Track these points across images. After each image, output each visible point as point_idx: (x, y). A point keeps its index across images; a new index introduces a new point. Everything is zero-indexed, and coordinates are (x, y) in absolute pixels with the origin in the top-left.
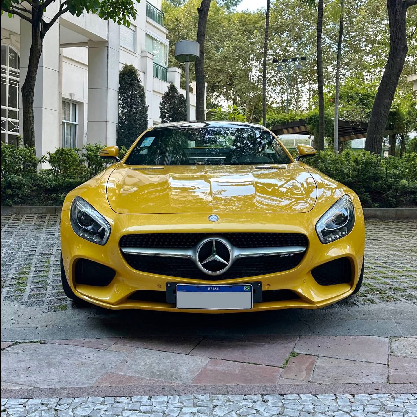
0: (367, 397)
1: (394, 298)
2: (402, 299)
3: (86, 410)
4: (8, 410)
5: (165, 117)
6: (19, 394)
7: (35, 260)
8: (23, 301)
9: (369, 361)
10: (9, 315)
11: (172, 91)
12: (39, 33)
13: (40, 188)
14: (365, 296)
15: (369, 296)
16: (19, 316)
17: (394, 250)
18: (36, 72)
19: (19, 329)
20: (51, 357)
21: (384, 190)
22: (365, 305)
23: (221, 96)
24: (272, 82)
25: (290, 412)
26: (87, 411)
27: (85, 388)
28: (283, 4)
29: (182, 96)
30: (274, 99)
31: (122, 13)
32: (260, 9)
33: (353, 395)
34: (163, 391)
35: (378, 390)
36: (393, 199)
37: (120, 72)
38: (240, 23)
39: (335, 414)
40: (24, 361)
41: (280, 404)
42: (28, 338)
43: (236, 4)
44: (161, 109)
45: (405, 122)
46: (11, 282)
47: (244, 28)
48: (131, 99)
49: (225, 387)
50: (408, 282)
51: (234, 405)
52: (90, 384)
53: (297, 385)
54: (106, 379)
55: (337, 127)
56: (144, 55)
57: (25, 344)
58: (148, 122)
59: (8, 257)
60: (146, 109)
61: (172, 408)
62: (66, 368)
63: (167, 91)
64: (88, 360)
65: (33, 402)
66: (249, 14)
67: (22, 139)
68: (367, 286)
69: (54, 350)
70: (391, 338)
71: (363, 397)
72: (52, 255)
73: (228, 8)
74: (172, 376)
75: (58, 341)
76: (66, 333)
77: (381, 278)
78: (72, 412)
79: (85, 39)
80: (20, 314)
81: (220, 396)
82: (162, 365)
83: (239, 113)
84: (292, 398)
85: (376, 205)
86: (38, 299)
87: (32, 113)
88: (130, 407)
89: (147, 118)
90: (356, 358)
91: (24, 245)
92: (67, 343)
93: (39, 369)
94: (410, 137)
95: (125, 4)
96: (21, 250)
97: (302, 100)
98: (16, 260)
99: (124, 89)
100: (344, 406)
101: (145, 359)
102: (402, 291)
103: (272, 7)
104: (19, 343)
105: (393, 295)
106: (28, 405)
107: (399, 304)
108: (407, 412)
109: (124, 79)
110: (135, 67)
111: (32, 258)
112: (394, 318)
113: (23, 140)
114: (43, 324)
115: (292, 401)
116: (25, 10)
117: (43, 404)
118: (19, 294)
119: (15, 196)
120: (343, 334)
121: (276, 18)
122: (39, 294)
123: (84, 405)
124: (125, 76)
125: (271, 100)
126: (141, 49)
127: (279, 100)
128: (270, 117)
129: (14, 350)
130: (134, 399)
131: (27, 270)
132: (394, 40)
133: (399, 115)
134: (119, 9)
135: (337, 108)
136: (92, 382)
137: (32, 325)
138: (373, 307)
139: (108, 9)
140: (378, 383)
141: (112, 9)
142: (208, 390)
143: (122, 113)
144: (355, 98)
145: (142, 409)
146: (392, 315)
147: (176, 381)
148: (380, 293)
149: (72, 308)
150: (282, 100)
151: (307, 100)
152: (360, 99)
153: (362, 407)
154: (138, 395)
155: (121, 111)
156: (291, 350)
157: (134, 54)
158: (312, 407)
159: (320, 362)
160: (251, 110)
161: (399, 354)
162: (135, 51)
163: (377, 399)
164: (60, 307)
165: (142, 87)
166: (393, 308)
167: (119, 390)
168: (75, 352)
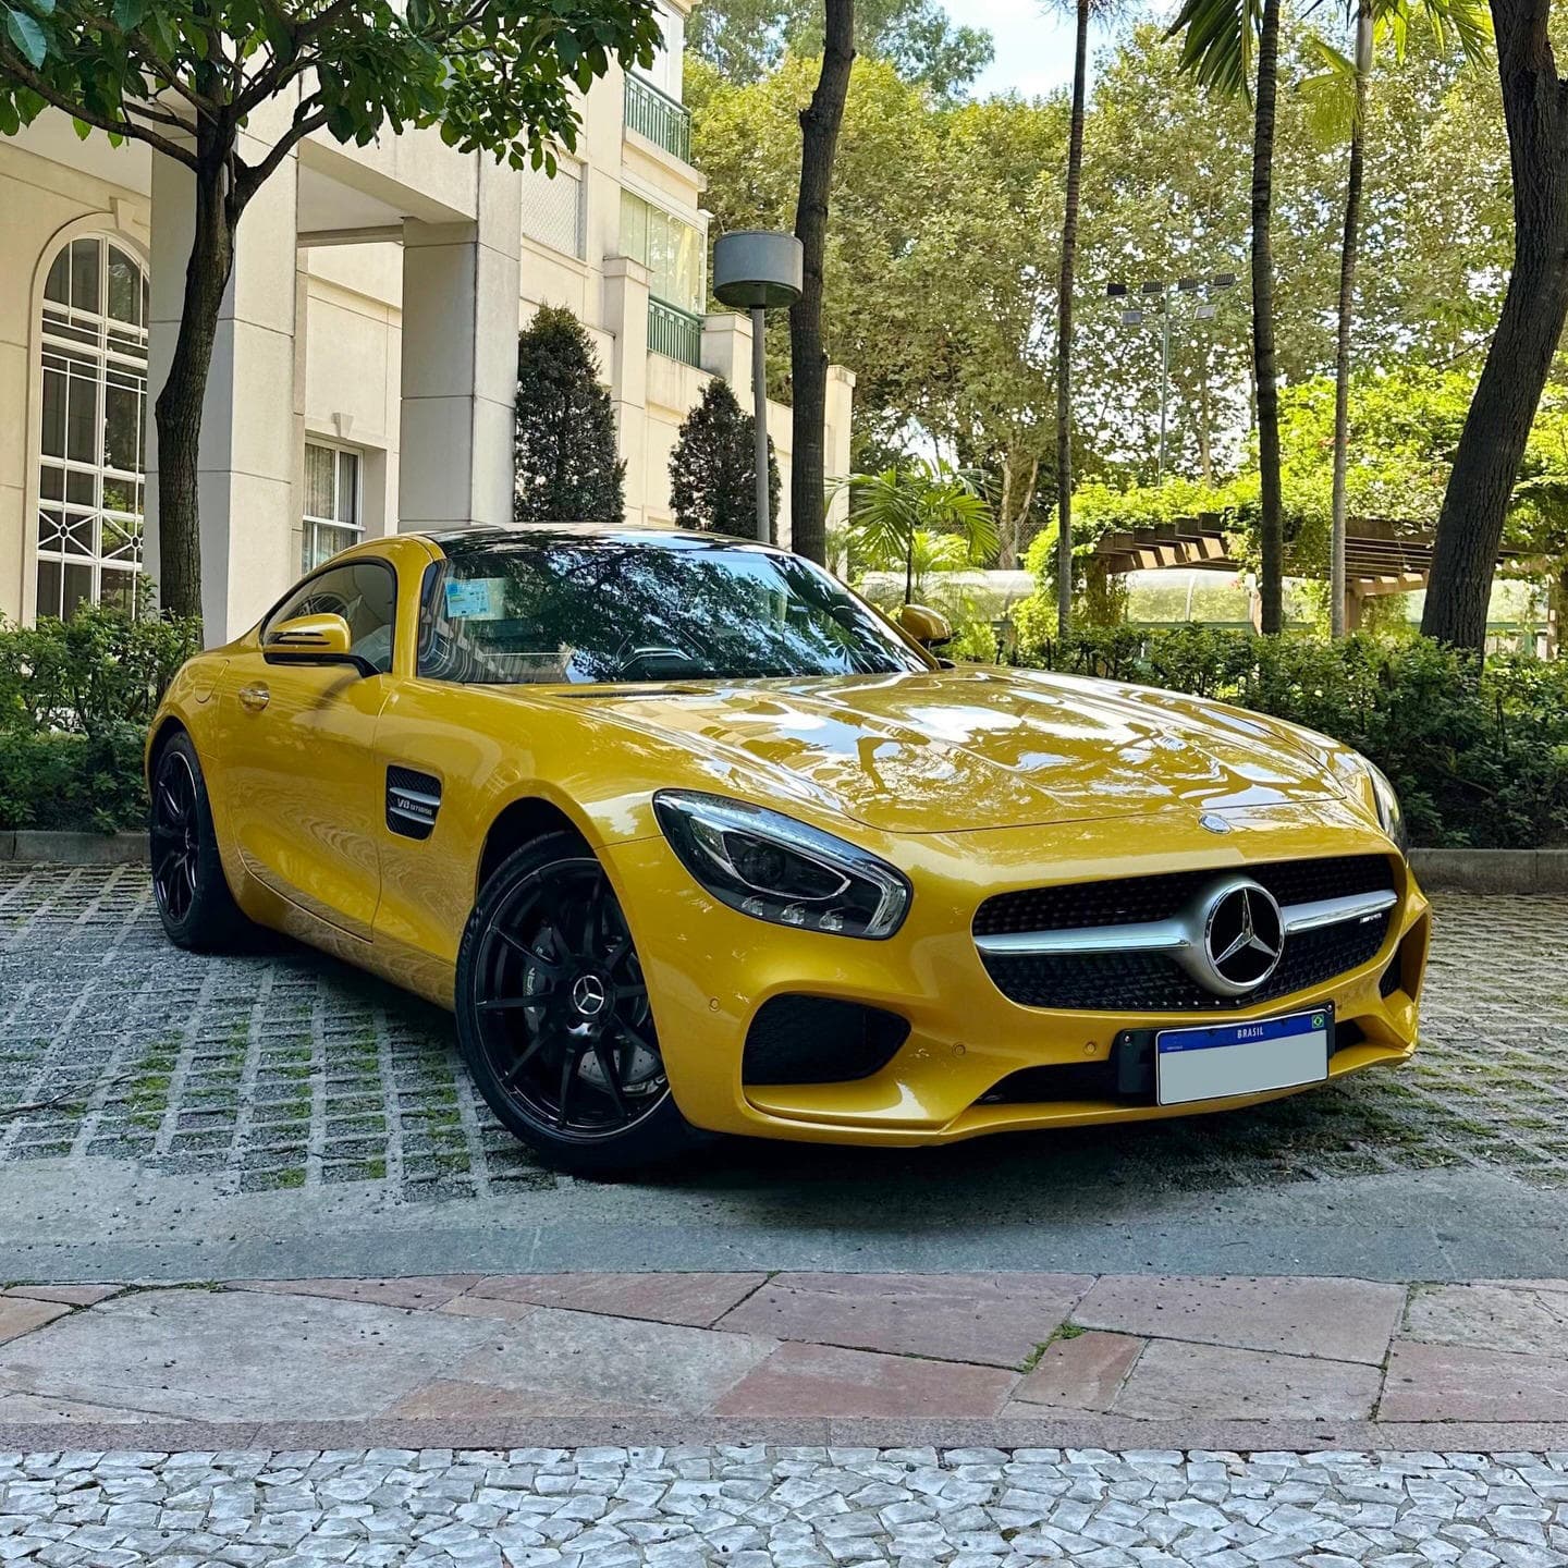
0: (1288, 1461)
1: (1447, 1157)
2: (1476, 1161)
3: (356, 1487)
4: (105, 1484)
5: (691, 502)
6: (140, 1437)
7: (195, 1022)
8: (153, 1155)
9: (1321, 1354)
10: (104, 1202)
11: (718, 405)
12: (222, 202)
14: (1348, 1148)
15: (1362, 1149)
16: (138, 1204)
17: (1495, 999)
18: (210, 343)
19: (141, 1245)
20: (247, 1331)
21: (1489, 781)
22: (1341, 1177)
23: (913, 420)
24: (1108, 369)
25: (1024, 1497)
26: (363, 1487)
27: (357, 1424)
28: (1149, 72)
29: (754, 423)
30: (1117, 431)
31: (526, 126)
32: (1061, 90)
33: (1244, 1454)
34: (615, 1434)
35: (1330, 1439)
36: (1523, 814)
37: (522, 334)
38: (982, 143)
39: (1170, 1505)
40: (155, 1343)
41: (997, 1475)
42: (168, 1274)
43: (970, 71)
44: (675, 471)
46: (111, 1093)
47: (999, 161)
48: (561, 435)
49: (819, 1425)
50: (1514, 1105)
51: (844, 1475)
52: (374, 1412)
53: (1063, 1423)
54: (429, 1398)
55: (1343, 543)
56: (613, 268)
57: (158, 1294)
59: (101, 1010)
60: (619, 474)
61: (638, 1483)
62: (297, 1364)
63: (700, 404)
64: (371, 1341)
65: (186, 1462)
66: (1020, 110)
67: (153, 590)
68: (1361, 1115)
69: (258, 1311)
70: (1412, 1285)
71: (1275, 1458)
72: (257, 1007)
73: (939, 86)
74: (648, 1392)
75: (272, 1284)
76: (301, 1260)
77: (1415, 1090)
78: (314, 1490)
79: (392, 216)
80: (143, 1197)
81: (801, 1450)
82: (617, 1358)
83: (963, 492)
84: (1039, 1459)
85: (1459, 836)
86: (204, 1152)
87: (194, 493)
88: (503, 1477)
89: (620, 505)
90: (1278, 1345)
91: (157, 971)
92: (304, 1291)
93: (205, 1368)
95: (538, 95)
96: (148, 986)
97: (1225, 438)
98: (130, 1022)
99: (535, 400)
100: (1203, 1485)
101: (562, 1340)
102: (1482, 1133)
104: (141, 1289)
105: (1446, 1145)
106: (171, 1470)
107: (1461, 1175)
108: (1410, 1503)
109: (535, 362)
110: (578, 317)
111: (186, 1013)
112: (1435, 1222)
113: (157, 591)
114: (222, 1231)
115: (1036, 1467)
116: (171, 120)
117: (216, 1467)
118: (140, 1134)
119: (127, 796)
120: (1251, 1271)
121: (1123, 125)
122: (210, 1133)
123: (352, 1471)
124: (542, 352)
125: (1105, 435)
126: (604, 247)
127: (1133, 435)
128: (1090, 502)
129: (121, 1309)
130: (516, 1457)
131: (168, 1055)
132: (1527, 226)
134: (517, 113)
135: (1339, 471)
136: (380, 1407)
137: (183, 1232)
138: (1367, 1184)
139: (475, 114)
140: (1336, 1421)
141: (488, 113)
142: (764, 1433)
143: (526, 489)
144: (1417, 434)
145: (541, 1484)
146: (1430, 1211)
147: (659, 1406)
148: (1403, 1139)
149: (325, 1178)
150: (1145, 435)
151: (1241, 436)
152: (1436, 437)
153: (1266, 1488)
154: (531, 1446)
155: (522, 481)
156: (1060, 1318)
157: (579, 268)
158: (1098, 1485)
159: (1152, 1355)
160: (1024, 475)
161: (1430, 1336)
162: (581, 255)
163: (1320, 1466)
164: (280, 1178)
165: (605, 391)
166: (1439, 1189)
167: (470, 1429)
168: (329, 1318)
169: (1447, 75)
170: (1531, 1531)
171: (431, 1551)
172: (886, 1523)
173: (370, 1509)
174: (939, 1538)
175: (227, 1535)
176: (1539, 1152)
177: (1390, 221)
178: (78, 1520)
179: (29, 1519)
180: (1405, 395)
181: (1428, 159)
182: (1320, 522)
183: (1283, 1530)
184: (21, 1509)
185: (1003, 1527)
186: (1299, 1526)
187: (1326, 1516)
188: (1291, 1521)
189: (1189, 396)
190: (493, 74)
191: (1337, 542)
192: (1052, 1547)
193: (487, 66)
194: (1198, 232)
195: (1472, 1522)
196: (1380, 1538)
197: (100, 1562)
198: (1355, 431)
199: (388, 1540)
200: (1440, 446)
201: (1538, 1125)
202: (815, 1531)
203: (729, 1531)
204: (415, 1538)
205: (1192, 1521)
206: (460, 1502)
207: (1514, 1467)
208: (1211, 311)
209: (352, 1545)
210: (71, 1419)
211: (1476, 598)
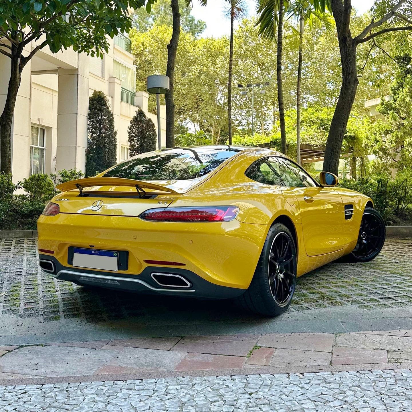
0: (313, 375)
1: (341, 303)
2: (348, 304)
3: (91, 390)
4: (28, 392)
5: (133, 140)
6: (34, 381)
7: (23, 279)
8: (19, 313)
9: (317, 350)
10: (10, 325)
11: (140, 116)
12: (18, 66)
13: (17, 213)
14: (317, 302)
15: (321, 302)
16: (18, 325)
17: (347, 265)
18: (14, 103)
19: (21, 336)
20: (54, 355)
22: (316, 309)
23: (188, 118)
24: (238, 106)
25: (253, 386)
26: (93, 390)
27: (87, 376)
28: (246, 31)
29: (150, 120)
30: (240, 121)
31: (95, 46)
33: (302, 374)
34: (150, 375)
35: (321, 369)
37: (90, 98)
38: (205, 48)
39: (287, 386)
40: (32, 359)
41: (245, 381)
42: (31, 342)
43: (201, 31)
44: (129, 133)
45: (363, 145)
46: (5, 298)
47: (209, 53)
48: (100, 124)
49: (201, 372)
50: (355, 290)
51: (209, 383)
53: (258, 368)
54: (104, 369)
55: (300, 150)
56: (112, 80)
57: (29, 347)
58: (117, 146)
60: (116, 133)
61: (160, 386)
63: (136, 115)
64: (86, 357)
65: (47, 387)
66: (214, 40)
68: (319, 294)
69: (56, 350)
70: (336, 334)
71: (310, 374)
72: (38, 275)
73: (193, 34)
74: (157, 366)
75: (57, 344)
76: (63, 338)
77: (332, 287)
78: (81, 392)
79: (55, 67)
81: (198, 377)
82: (148, 358)
83: (207, 138)
84: (255, 377)
86: (33, 312)
87: (10, 141)
88: (127, 386)
89: (116, 142)
90: (307, 349)
91: (9, 267)
92: (66, 345)
93: (46, 364)
94: (369, 159)
95: (98, 39)
96: (8, 271)
97: (267, 123)
98: (6, 280)
99: (94, 115)
100: (294, 381)
101: (134, 355)
102: (348, 297)
103: (236, 34)
104: (24, 346)
105: (340, 300)
106: (44, 388)
107: (345, 307)
108: (342, 383)
109: (93, 105)
110: (104, 93)
111: (20, 277)
112: (340, 319)
114: (41, 331)
115: (254, 379)
116: (4, 45)
117: (55, 387)
118: (15, 308)
120: (298, 332)
122: (33, 308)
123: (89, 387)
124: (95, 102)
126: (109, 75)
127: (244, 122)
128: (236, 140)
129: (20, 351)
130: (128, 382)
131: (17, 288)
132: (345, 74)
133: (358, 138)
134: (93, 43)
135: (298, 132)
136: (92, 372)
137: (31, 332)
138: (323, 310)
139: (82, 43)
140: (322, 365)
141: (85, 43)
142: (188, 374)
143: (91, 138)
144: (316, 123)
145: (136, 388)
146: (339, 316)
147: (161, 369)
148: (330, 299)
149: (65, 318)
150: (247, 122)
151: (271, 123)
152: (321, 124)
153: (309, 381)
154: (132, 379)
155: (90, 136)
156: (254, 345)
157: (102, 80)
158: (270, 382)
159: (277, 352)
160: (217, 133)
161: (342, 345)
162: (103, 77)
163: (320, 376)
164: (54, 318)
165: (111, 112)
166: (340, 311)
167: (116, 376)
168: (74, 352)
169: (320, 33)
170: (370, 388)
171: (113, 404)
172: (221, 393)
173: (96, 395)
174: (234, 396)
175: (62, 403)
176: (362, 301)
177: (307, 69)
178: (24, 401)
179: (12, 401)
180: (313, 113)
181: (316, 54)
182: (294, 145)
183: (314, 390)
184: (9, 399)
185: (249, 393)
186: (317, 389)
187: (323, 387)
188: (315, 388)
189: (258, 112)
190: (87, 33)
191: (298, 150)
192: (261, 396)
193: (85, 31)
194: (259, 72)
195: (357, 386)
196: (336, 391)
197: (32, 410)
198: (301, 122)
199: (102, 402)
200: (322, 126)
201: (361, 295)
202: (204, 396)
203: (184, 397)
204: (109, 401)
205: (293, 389)
206: (117, 393)
207: (365, 374)
208: (263, 91)
209: (93, 404)
210: (15, 378)
211: (335, 165)
